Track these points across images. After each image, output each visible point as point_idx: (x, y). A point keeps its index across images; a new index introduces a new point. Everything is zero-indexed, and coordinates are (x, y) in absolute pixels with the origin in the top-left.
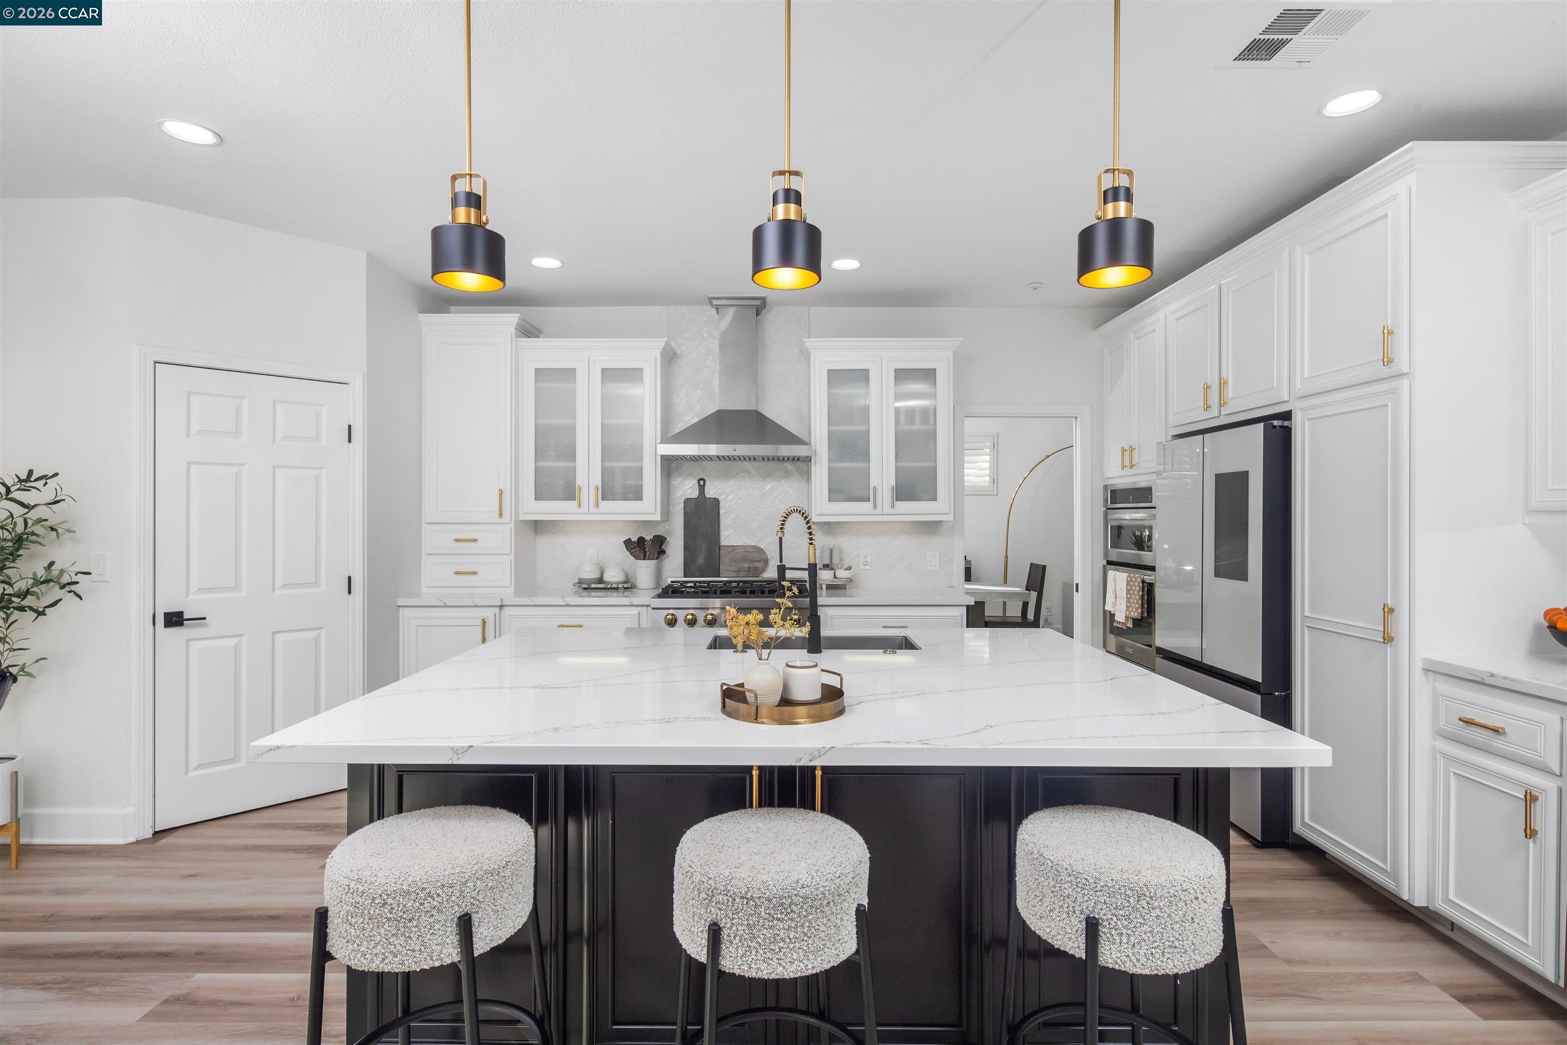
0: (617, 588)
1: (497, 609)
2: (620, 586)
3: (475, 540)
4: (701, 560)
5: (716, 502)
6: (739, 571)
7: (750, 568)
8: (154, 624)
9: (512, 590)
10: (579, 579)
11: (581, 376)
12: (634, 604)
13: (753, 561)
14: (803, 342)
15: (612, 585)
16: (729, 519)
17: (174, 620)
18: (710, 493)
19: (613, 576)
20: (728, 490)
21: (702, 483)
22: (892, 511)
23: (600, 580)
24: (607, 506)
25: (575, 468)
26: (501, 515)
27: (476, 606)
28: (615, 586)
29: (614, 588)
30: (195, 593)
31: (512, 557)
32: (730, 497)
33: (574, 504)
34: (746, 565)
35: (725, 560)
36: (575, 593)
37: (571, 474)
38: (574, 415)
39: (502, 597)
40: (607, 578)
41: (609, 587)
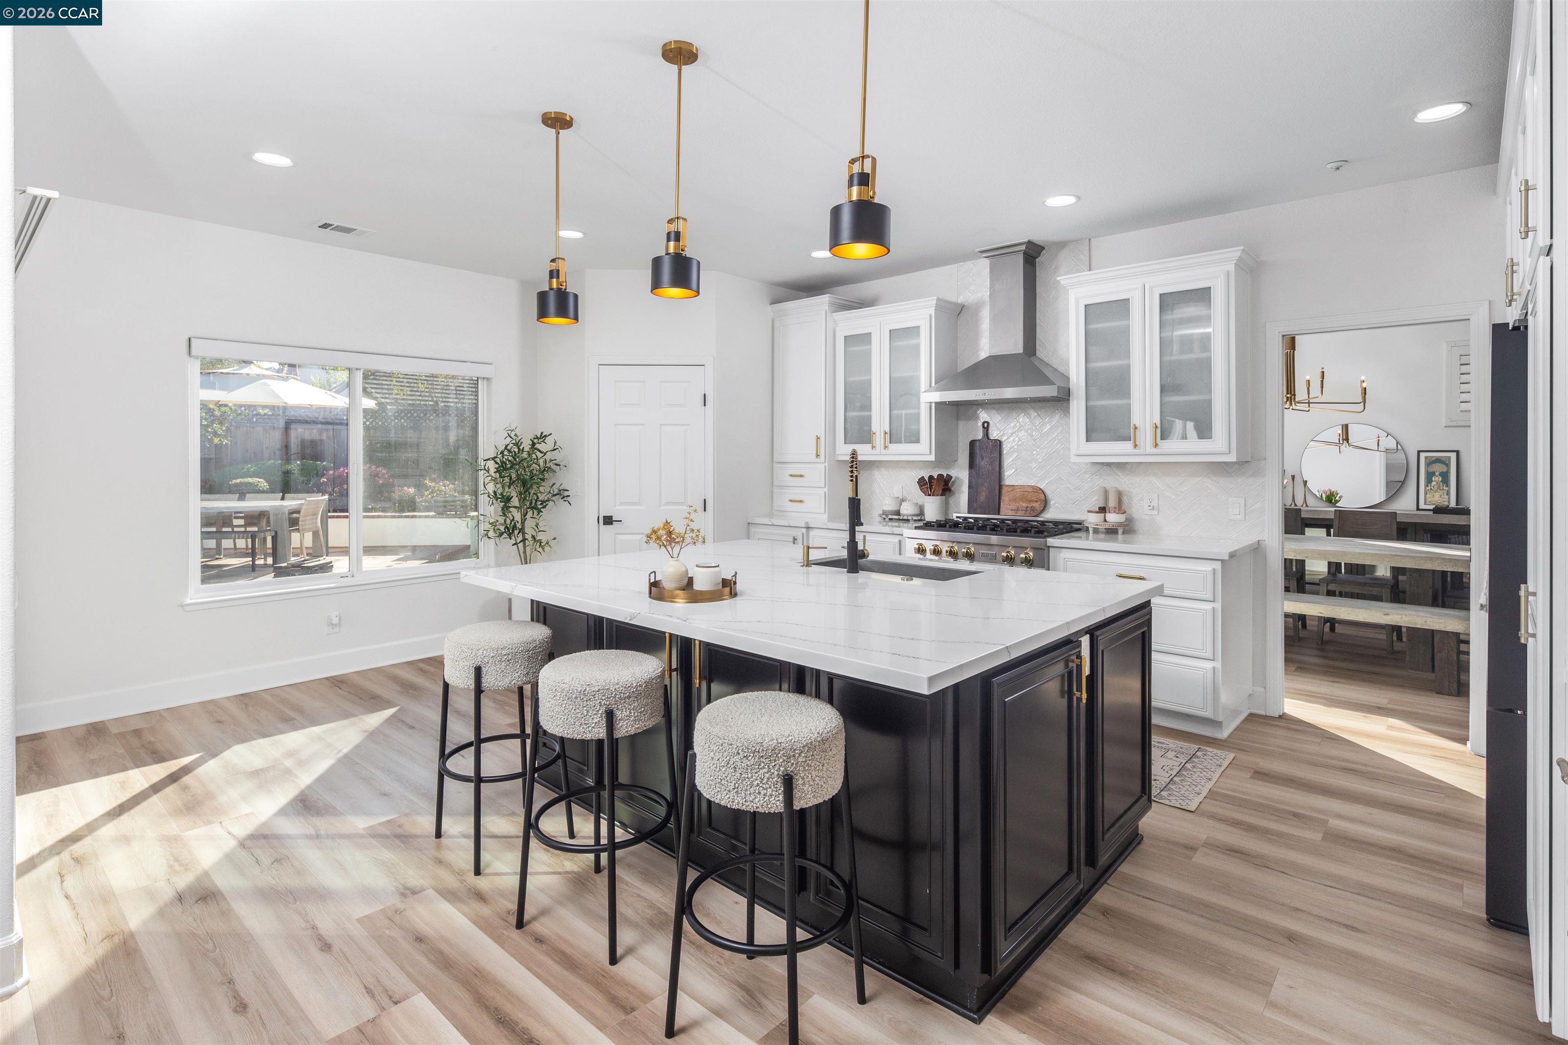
0: (908, 520)
1: (804, 531)
2: (910, 518)
3: (801, 476)
4: (982, 498)
5: (998, 444)
6: (1017, 510)
7: (1027, 507)
8: (598, 523)
9: (826, 516)
10: (883, 510)
11: (875, 339)
12: (895, 533)
13: (1030, 501)
14: (1059, 281)
15: (904, 516)
16: (1011, 460)
17: (608, 520)
18: (994, 434)
19: (907, 509)
20: (1010, 431)
21: (986, 425)
22: (1155, 451)
23: (898, 513)
24: (894, 447)
25: (870, 416)
26: (818, 456)
27: (790, 526)
28: (906, 518)
29: (905, 520)
30: (618, 505)
31: (826, 490)
32: (1011, 439)
33: (869, 446)
34: (1024, 505)
35: (1005, 498)
36: (880, 522)
37: (868, 421)
38: (869, 371)
39: (807, 521)
40: (902, 511)
41: (901, 518)
